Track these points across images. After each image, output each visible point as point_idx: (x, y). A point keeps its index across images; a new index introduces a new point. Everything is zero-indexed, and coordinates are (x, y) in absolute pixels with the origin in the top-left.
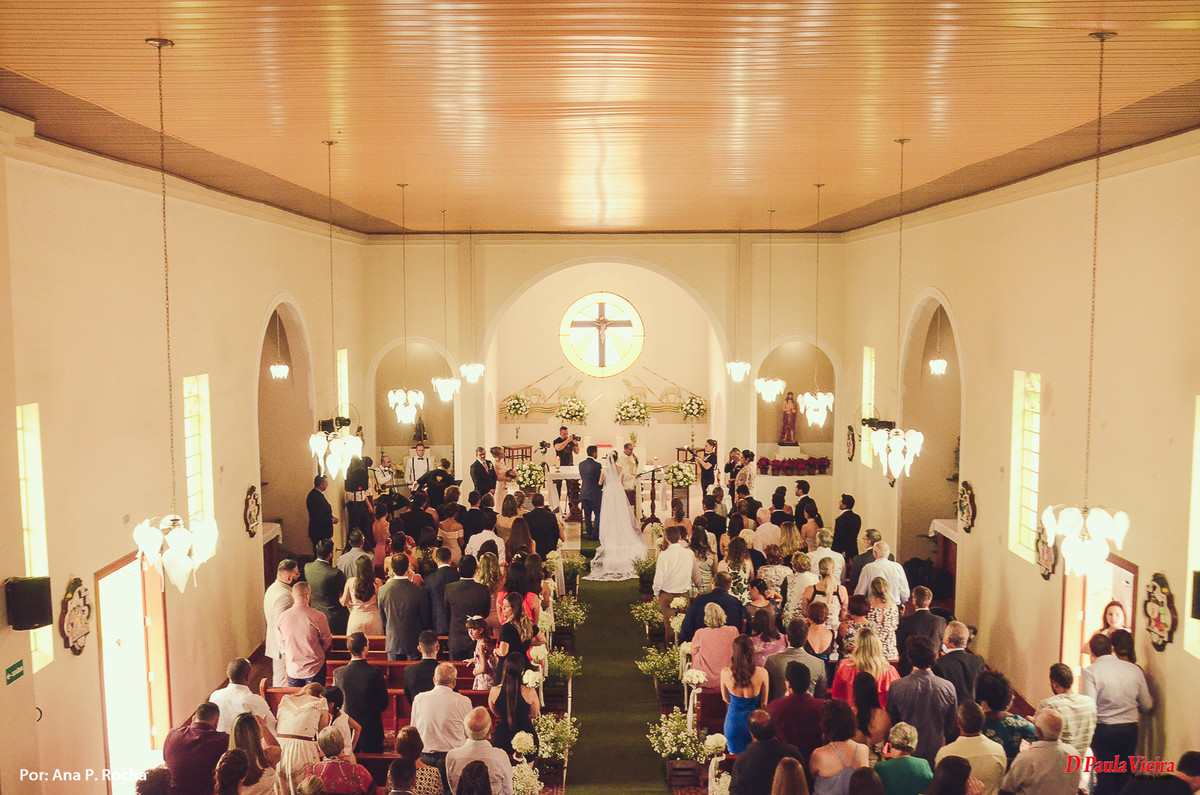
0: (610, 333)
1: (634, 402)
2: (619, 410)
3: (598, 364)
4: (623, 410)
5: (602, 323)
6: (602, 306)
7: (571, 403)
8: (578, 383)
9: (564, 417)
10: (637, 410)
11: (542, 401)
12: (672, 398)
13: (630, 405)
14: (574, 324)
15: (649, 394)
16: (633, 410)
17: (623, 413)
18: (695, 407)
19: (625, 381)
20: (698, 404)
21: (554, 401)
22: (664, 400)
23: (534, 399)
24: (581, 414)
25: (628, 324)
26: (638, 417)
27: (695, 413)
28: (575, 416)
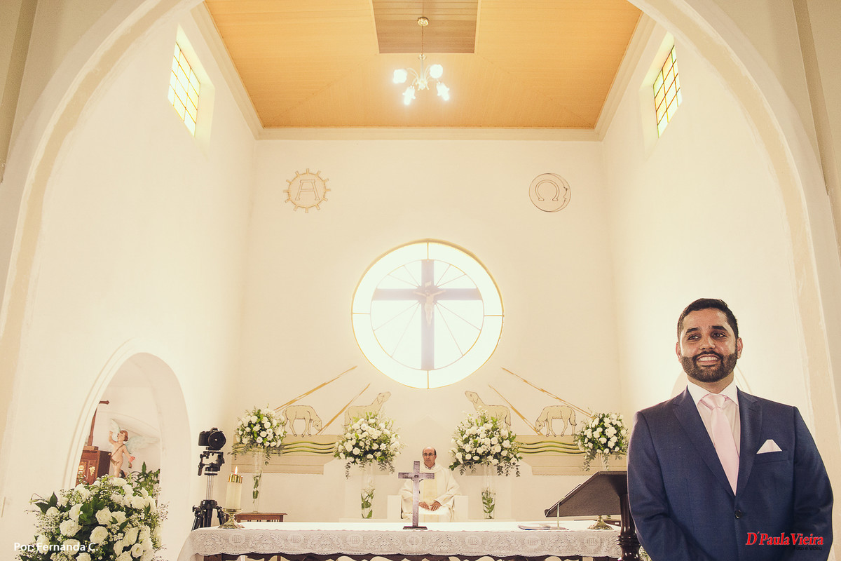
0: (444, 309)
1: (489, 426)
2: (461, 444)
3: (418, 363)
4: (466, 441)
5: (428, 293)
6: (428, 266)
7: (365, 426)
8: (382, 398)
9: (351, 454)
10: (495, 440)
11: (314, 431)
12: (558, 427)
13: (481, 431)
14: (379, 295)
15: (514, 418)
16: (487, 441)
17: (468, 447)
18: (611, 432)
19: (469, 394)
20: (616, 427)
21: (336, 430)
22: (544, 431)
23: (300, 427)
24: (383, 446)
25: (474, 294)
26: (497, 456)
27: (611, 444)
28: (372, 452)
